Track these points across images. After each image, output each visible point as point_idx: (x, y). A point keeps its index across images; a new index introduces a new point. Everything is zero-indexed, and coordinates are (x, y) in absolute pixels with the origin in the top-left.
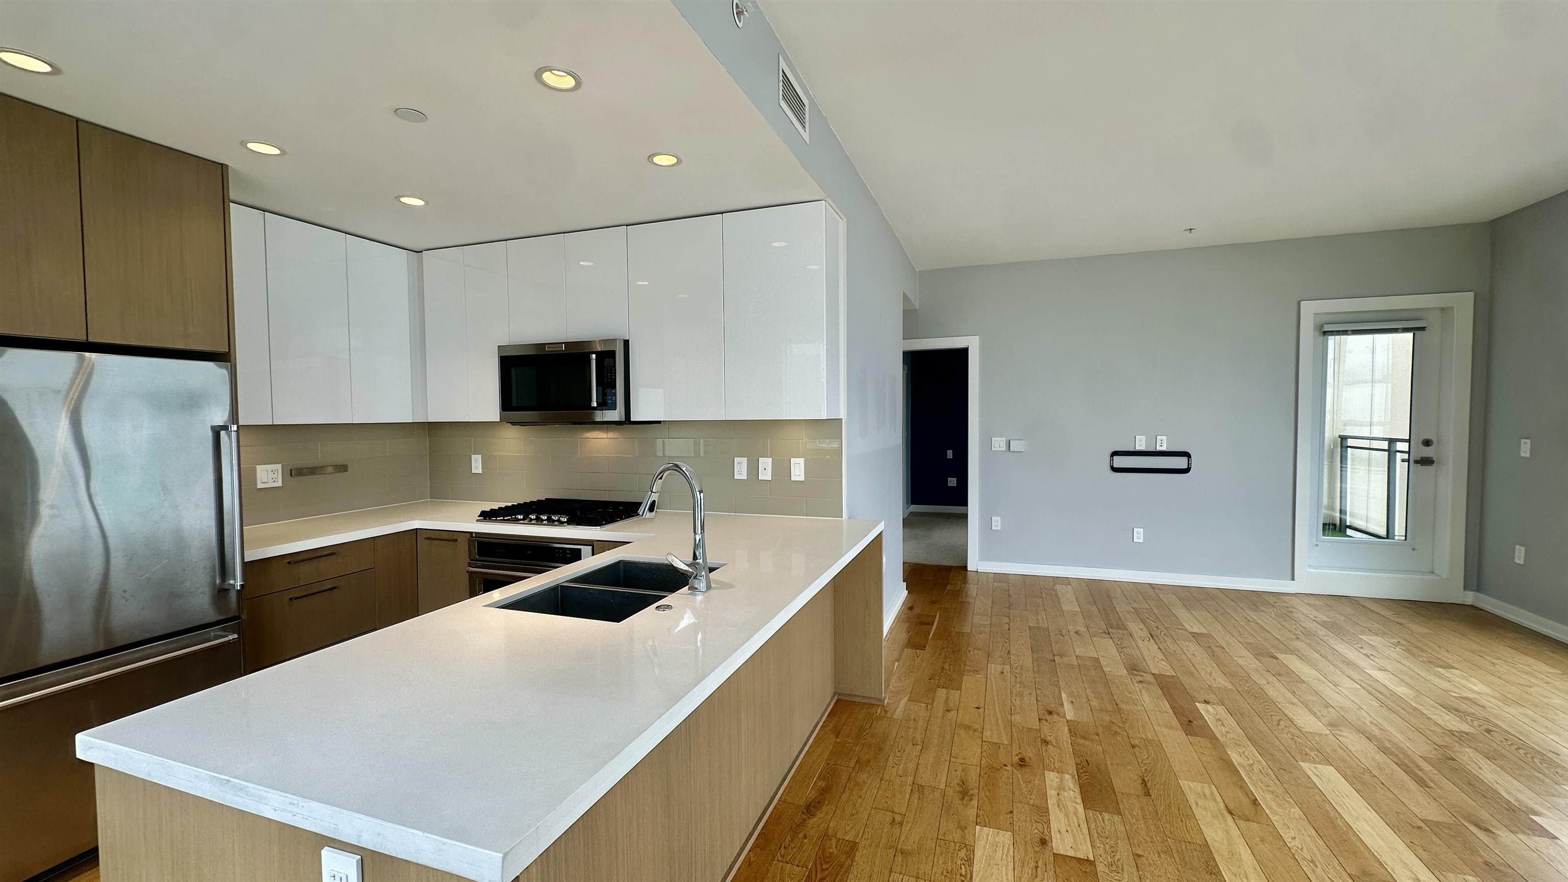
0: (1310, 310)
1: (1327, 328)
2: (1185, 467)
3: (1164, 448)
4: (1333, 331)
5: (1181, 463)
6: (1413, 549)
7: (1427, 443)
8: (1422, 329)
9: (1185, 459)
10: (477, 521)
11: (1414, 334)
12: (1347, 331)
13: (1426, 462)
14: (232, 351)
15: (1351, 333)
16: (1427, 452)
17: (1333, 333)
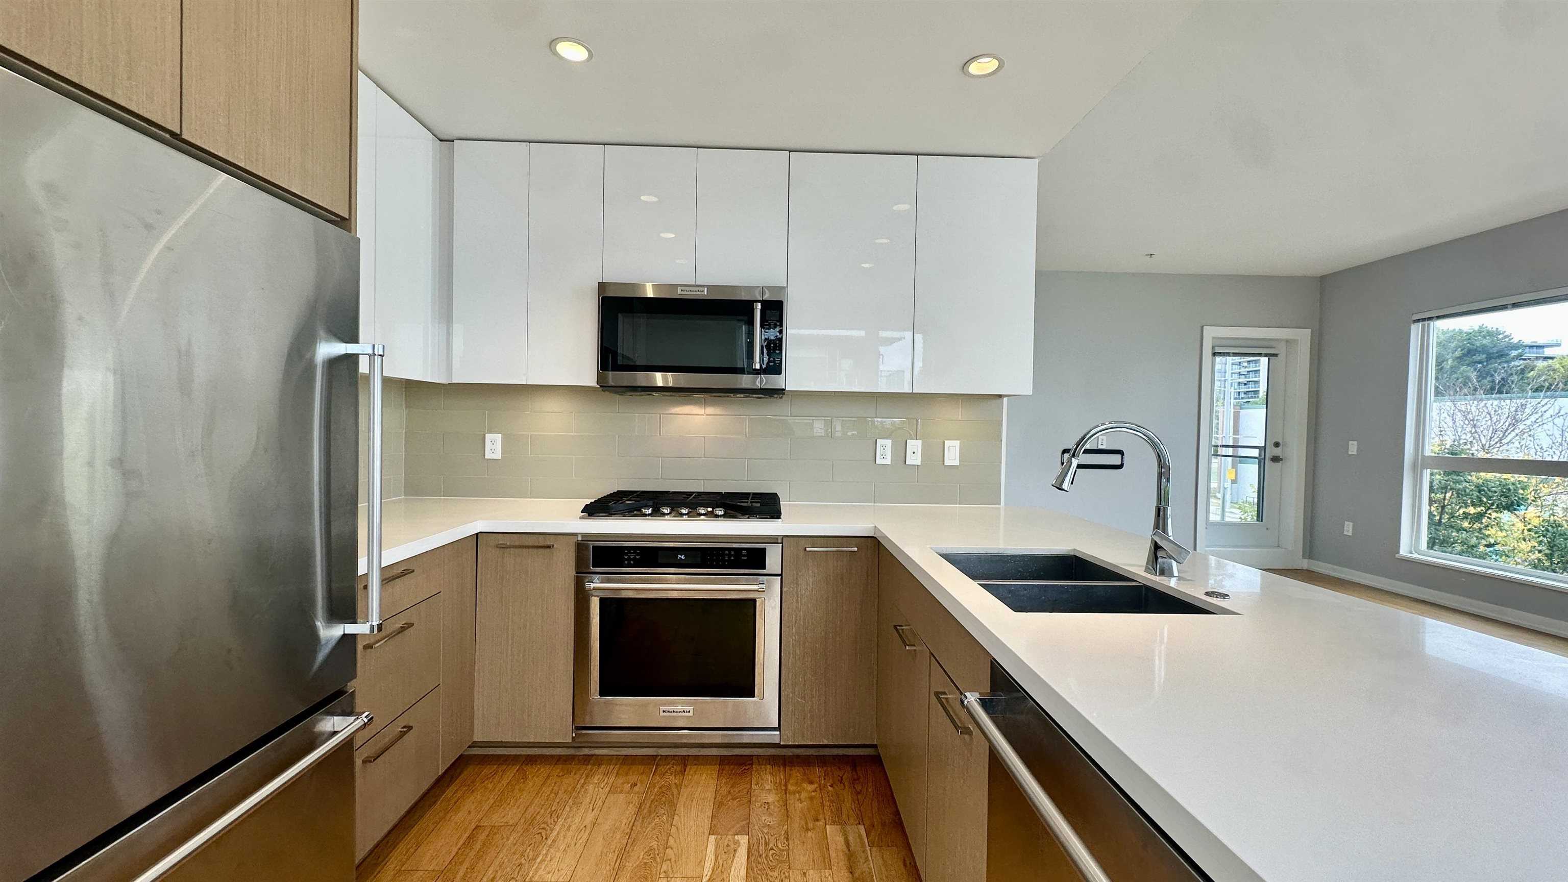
0: (1211, 333)
1: (1218, 350)
2: (1119, 463)
3: (1104, 447)
4: (1221, 353)
5: (1115, 459)
6: (1267, 529)
7: (1277, 445)
8: (1275, 355)
9: (1119, 456)
10: (580, 518)
11: (1269, 359)
12: (1229, 353)
13: (1276, 459)
14: (353, 219)
15: (1231, 355)
16: (1277, 452)
17: (1220, 354)
